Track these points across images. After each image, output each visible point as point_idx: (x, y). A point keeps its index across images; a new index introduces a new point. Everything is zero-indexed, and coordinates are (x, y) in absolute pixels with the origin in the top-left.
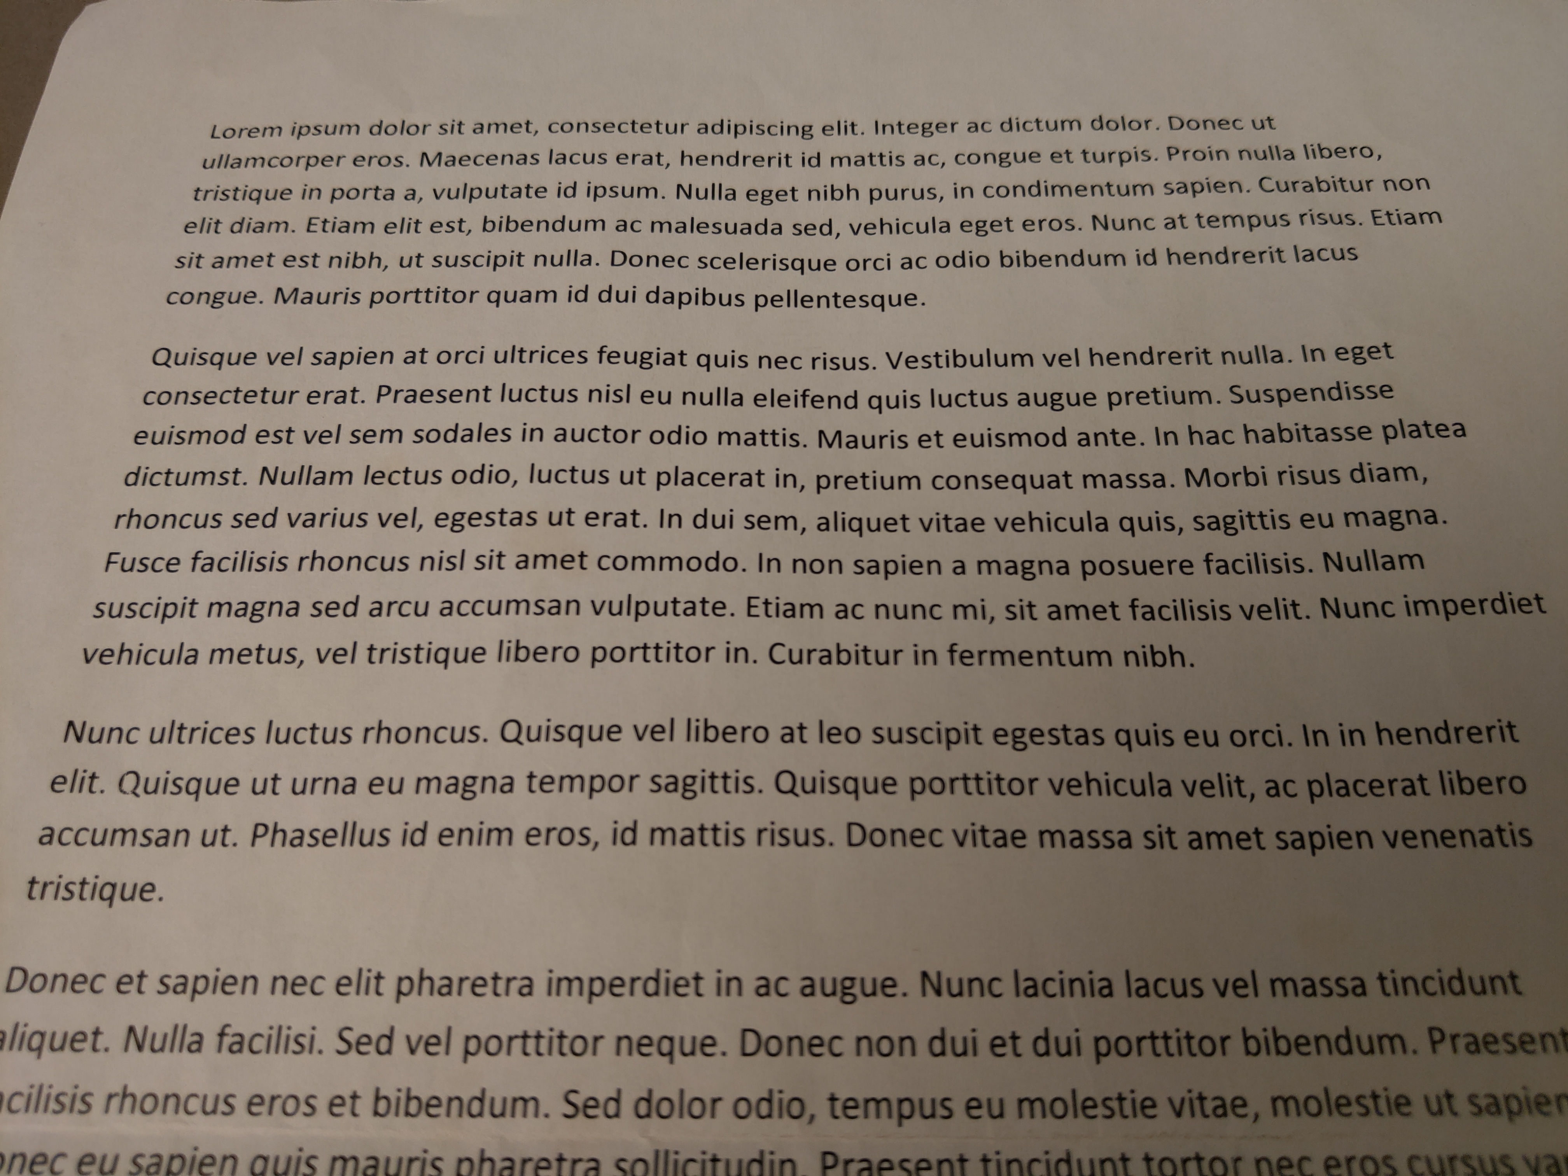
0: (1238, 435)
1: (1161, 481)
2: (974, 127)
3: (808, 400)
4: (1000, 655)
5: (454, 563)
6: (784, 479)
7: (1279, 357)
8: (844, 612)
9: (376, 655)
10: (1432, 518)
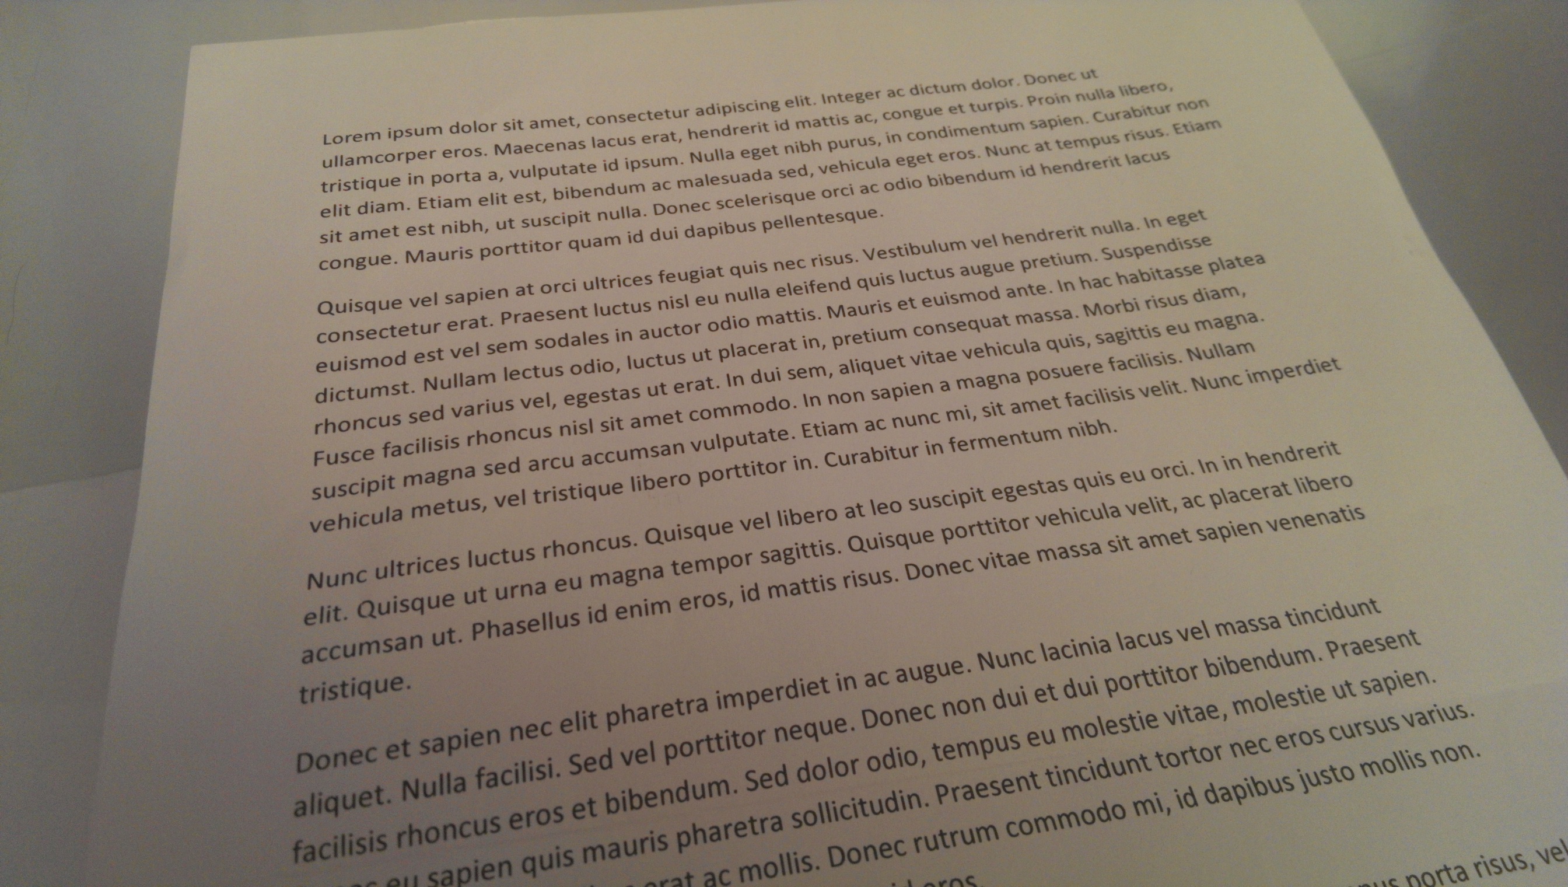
0: (1114, 280)
1: (1069, 315)
2: (892, 94)
3: (815, 288)
4: (985, 441)
5: (586, 429)
6: (809, 343)
7: (1130, 227)
8: (871, 426)
9: (541, 497)
10: (1254, 318)
